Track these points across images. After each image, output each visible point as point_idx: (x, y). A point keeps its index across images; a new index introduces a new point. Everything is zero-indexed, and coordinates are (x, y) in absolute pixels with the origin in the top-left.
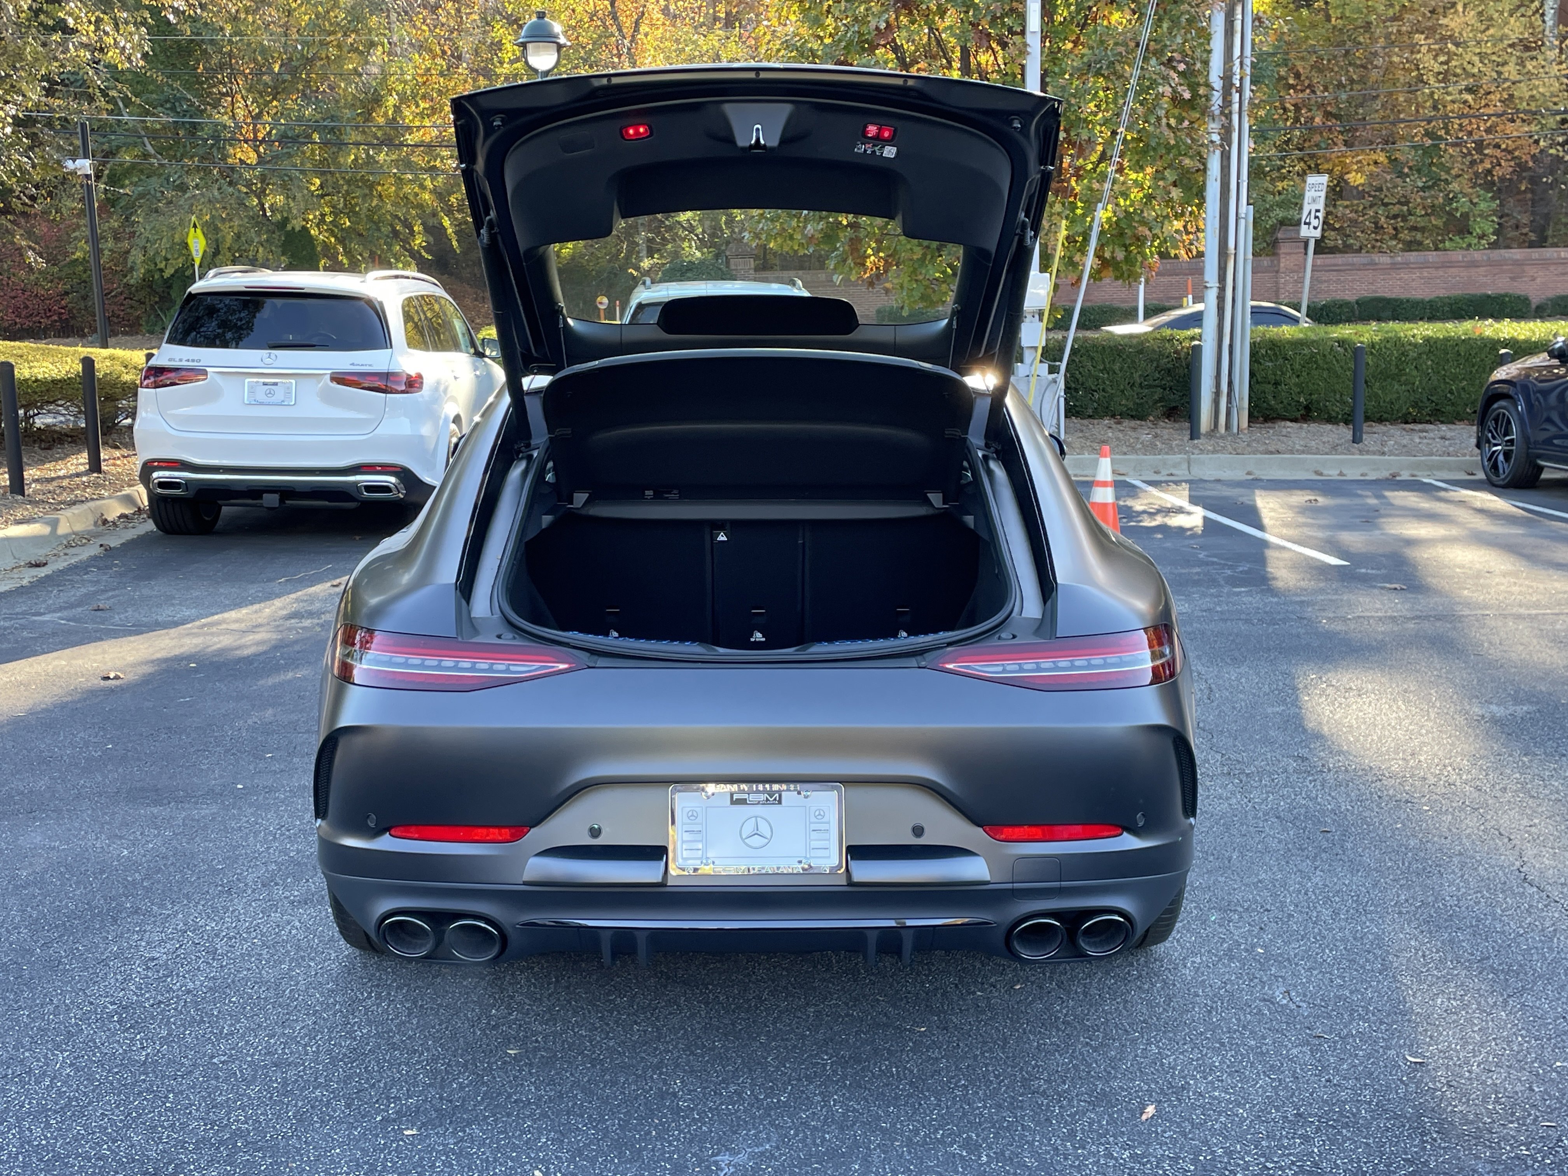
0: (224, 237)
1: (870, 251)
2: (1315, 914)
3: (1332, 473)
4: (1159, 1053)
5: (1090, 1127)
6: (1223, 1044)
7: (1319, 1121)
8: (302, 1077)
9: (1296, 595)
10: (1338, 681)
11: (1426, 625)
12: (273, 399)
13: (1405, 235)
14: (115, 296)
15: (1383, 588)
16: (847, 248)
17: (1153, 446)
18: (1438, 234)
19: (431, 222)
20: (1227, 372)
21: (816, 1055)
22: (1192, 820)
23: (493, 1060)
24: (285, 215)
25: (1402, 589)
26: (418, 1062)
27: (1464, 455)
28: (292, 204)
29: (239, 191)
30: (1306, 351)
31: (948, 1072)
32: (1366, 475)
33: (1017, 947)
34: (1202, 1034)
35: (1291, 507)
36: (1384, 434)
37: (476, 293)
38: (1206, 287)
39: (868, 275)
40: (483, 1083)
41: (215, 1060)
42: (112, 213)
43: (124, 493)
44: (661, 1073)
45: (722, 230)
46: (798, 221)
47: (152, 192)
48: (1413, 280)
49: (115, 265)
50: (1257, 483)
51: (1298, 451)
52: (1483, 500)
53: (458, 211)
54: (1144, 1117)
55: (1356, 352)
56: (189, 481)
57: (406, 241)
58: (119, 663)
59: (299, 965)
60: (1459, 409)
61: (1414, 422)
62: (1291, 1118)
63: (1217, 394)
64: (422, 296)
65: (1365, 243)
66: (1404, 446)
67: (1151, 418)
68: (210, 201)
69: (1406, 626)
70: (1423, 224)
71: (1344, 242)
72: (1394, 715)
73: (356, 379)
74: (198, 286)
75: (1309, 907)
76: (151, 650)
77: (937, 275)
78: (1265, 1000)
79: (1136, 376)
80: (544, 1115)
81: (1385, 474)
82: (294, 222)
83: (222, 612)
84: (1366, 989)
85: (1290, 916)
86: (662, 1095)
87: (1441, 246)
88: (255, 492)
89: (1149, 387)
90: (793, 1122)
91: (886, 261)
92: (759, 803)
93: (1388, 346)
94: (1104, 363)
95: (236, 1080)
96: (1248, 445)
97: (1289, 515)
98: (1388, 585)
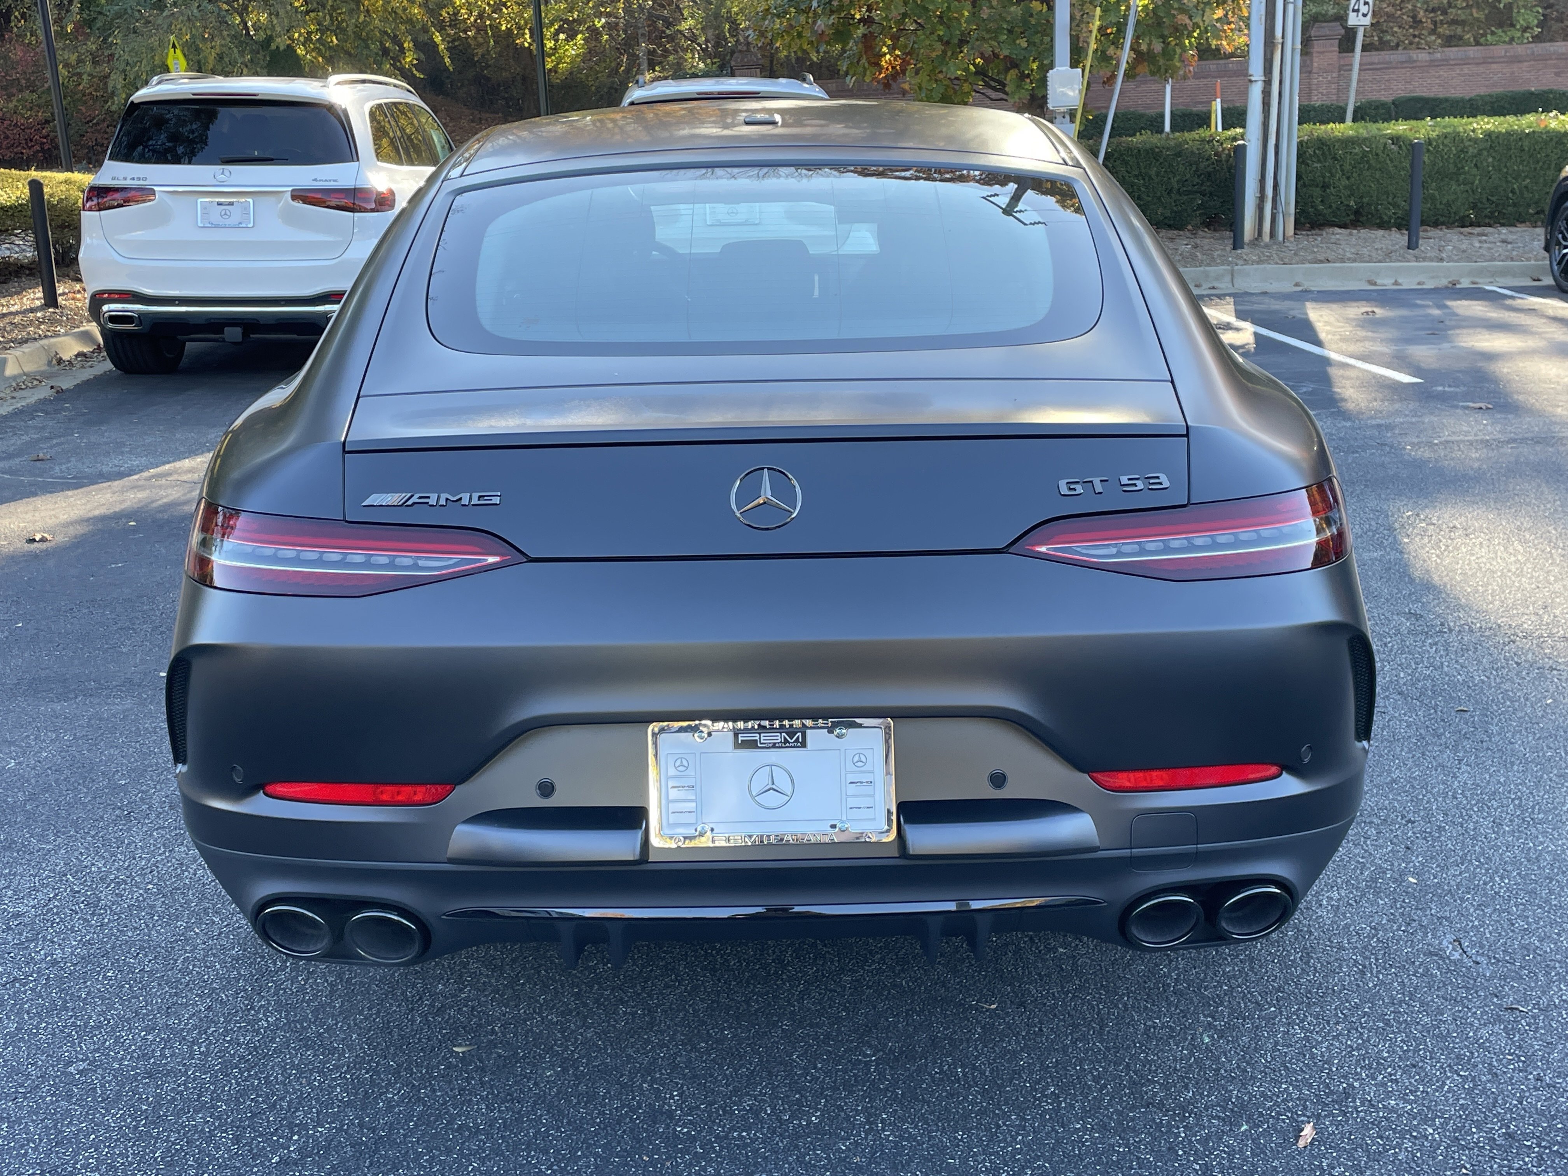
0: (205, 58)
1: (885, 49)
2: (1471, 826)
3: (1386, 282)
4: (1306, 1038)
5: (1230, 1161)
6: (1387, 1023)
7: (1539, 1145)
8: (180, 1093)
9: (1371, 418)
10: (1439, 518)
11: (1525, 450)
12: (228, 222)
13: (1444, 30)
14: (97, 124)
15: (1467, 408)
16: (860, 46)
17: (1193, 257)
18: (1479, 28)
19: (422, 38)
20: (1272, 175)
21: (856, 1048)
22: (1365, 743)
23: (434, 1061)
24: (269, 33)
25: (1488, 408)
26: (337, 1067)
27: (1528, 259)
28: (275, 22)
29: (220, 9)
30: (1357, 150)
31: (1031, 1073)
32: (1423, 283)
33: (1136, 932)
34: (1357, 1007)
35: (1348, 320)
36: (1440, 239)
37: (472, 114)
38: (1251, 81)
39: (883, 75)
40: (419, 1099)
41: (71, 1069)
42: (88, 35)
43: (82, 329)
44: (654, 1081)
45: (726, 39)
46: (808, 17)
47: (129, 11)
48: (1453, 78)
49: (96, 90)
50: (1306, 295)
51: (1349, 259)
52: (1553, 307)
53: (450, 26)
54: (1301, 1143)
55: (1413, 149)
56: (142, 315)
57: (396, 59)
58: (51, 522)
59: (200, 922)
60: (1521, 209)
61: (1472, 225)
62: (1500, 1141)
63: (1262, 199)
64: (394, 104)
65: (1402, 38)
66: (1464, 251)
67: (1190, 227)
68: (189, 19)
69: (1502, 450)
70: (1463, 17)
71: (1380, 39)
72: (1513, 559)
73: (319, 196)
74: (142, 94)
75: (1461, 816)
76: (89, 506)
77: (959, 73)
78: (1431, 954)
79: (1174, 181)
80: (497, 1151)
81: (1443, 282)
82: (279, 40)
83: (174, 461)
84: (1559, 934)
85: (1440, 829)
86: (654, 1116)
87: (1482, 40)
88: (216, 325)
89: (1188, 193)
90: (828, 1158)
91: (904, 60)
92: (774, 746)
93: (1446, 142)
94: (1139, 168)
95: (94, 1099)
96: (1295, 254)
97: (1347, 330)
98: (1471, 404)
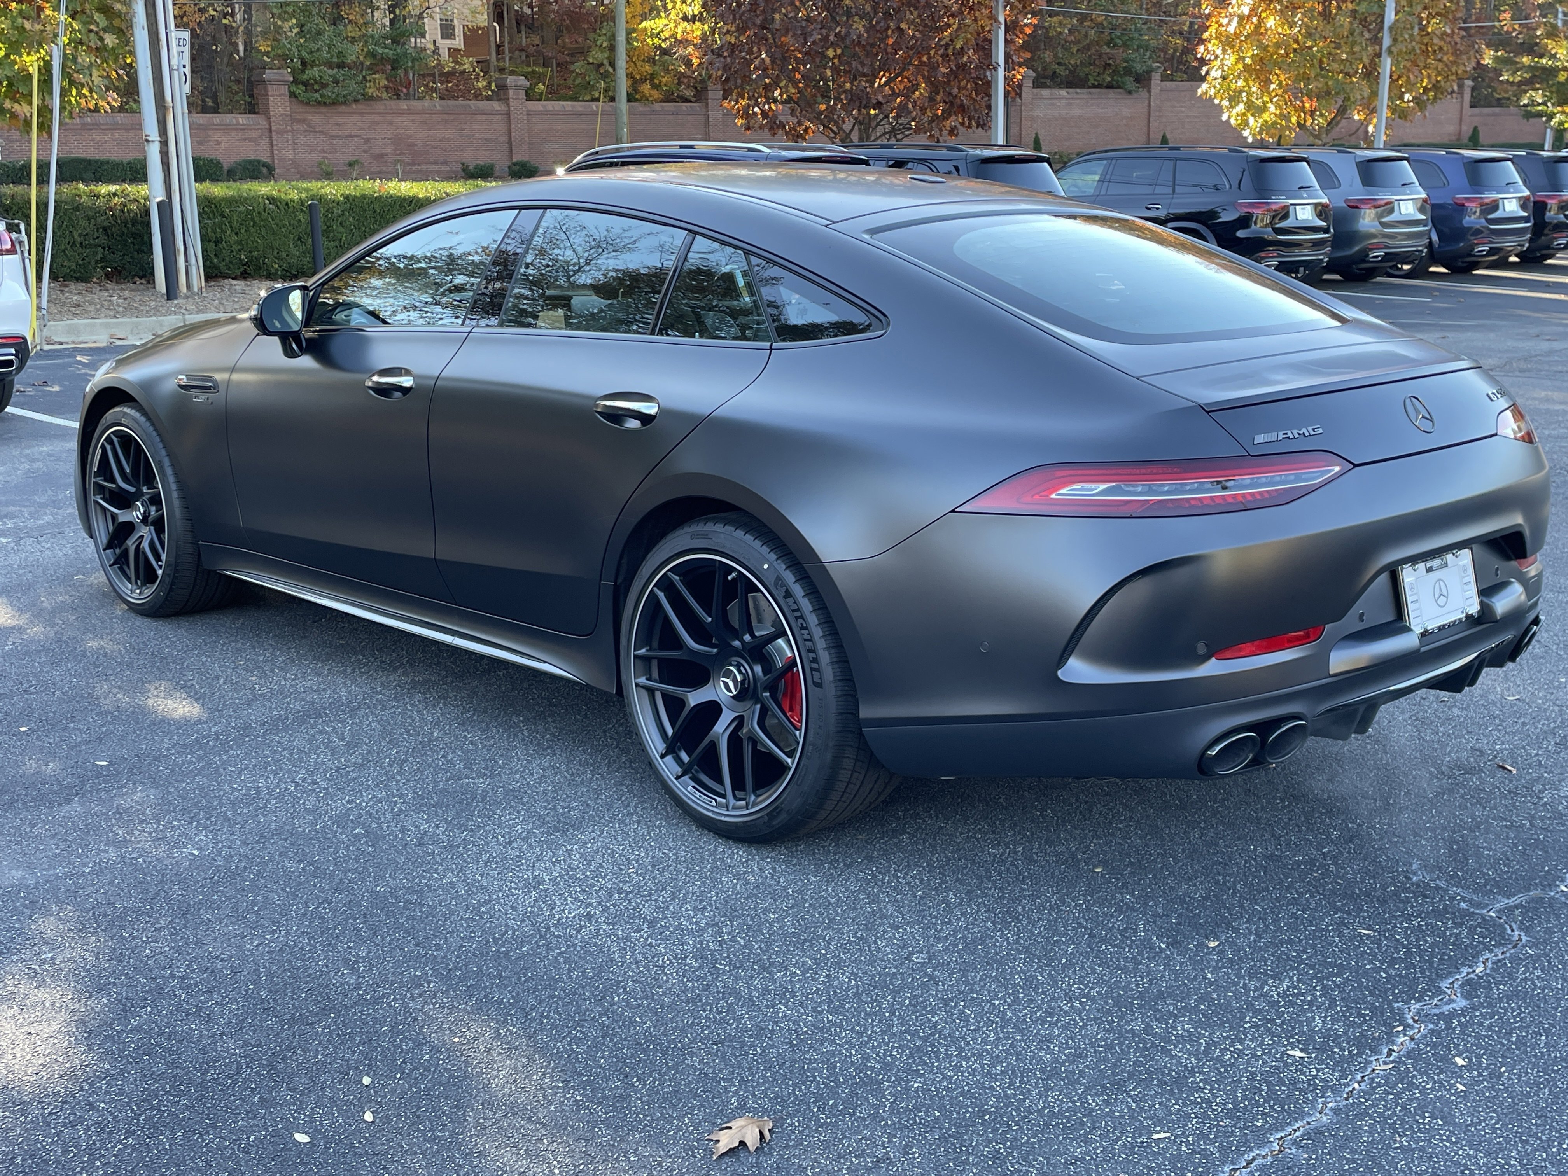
38: (147, 141)
67: (95, 280)
89: (90, 246)
